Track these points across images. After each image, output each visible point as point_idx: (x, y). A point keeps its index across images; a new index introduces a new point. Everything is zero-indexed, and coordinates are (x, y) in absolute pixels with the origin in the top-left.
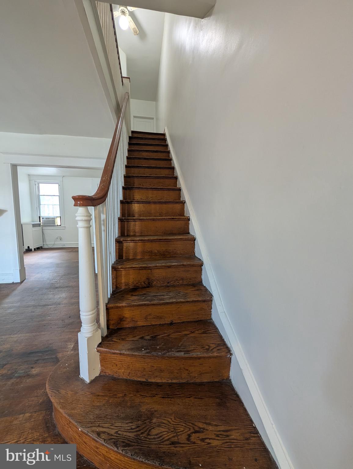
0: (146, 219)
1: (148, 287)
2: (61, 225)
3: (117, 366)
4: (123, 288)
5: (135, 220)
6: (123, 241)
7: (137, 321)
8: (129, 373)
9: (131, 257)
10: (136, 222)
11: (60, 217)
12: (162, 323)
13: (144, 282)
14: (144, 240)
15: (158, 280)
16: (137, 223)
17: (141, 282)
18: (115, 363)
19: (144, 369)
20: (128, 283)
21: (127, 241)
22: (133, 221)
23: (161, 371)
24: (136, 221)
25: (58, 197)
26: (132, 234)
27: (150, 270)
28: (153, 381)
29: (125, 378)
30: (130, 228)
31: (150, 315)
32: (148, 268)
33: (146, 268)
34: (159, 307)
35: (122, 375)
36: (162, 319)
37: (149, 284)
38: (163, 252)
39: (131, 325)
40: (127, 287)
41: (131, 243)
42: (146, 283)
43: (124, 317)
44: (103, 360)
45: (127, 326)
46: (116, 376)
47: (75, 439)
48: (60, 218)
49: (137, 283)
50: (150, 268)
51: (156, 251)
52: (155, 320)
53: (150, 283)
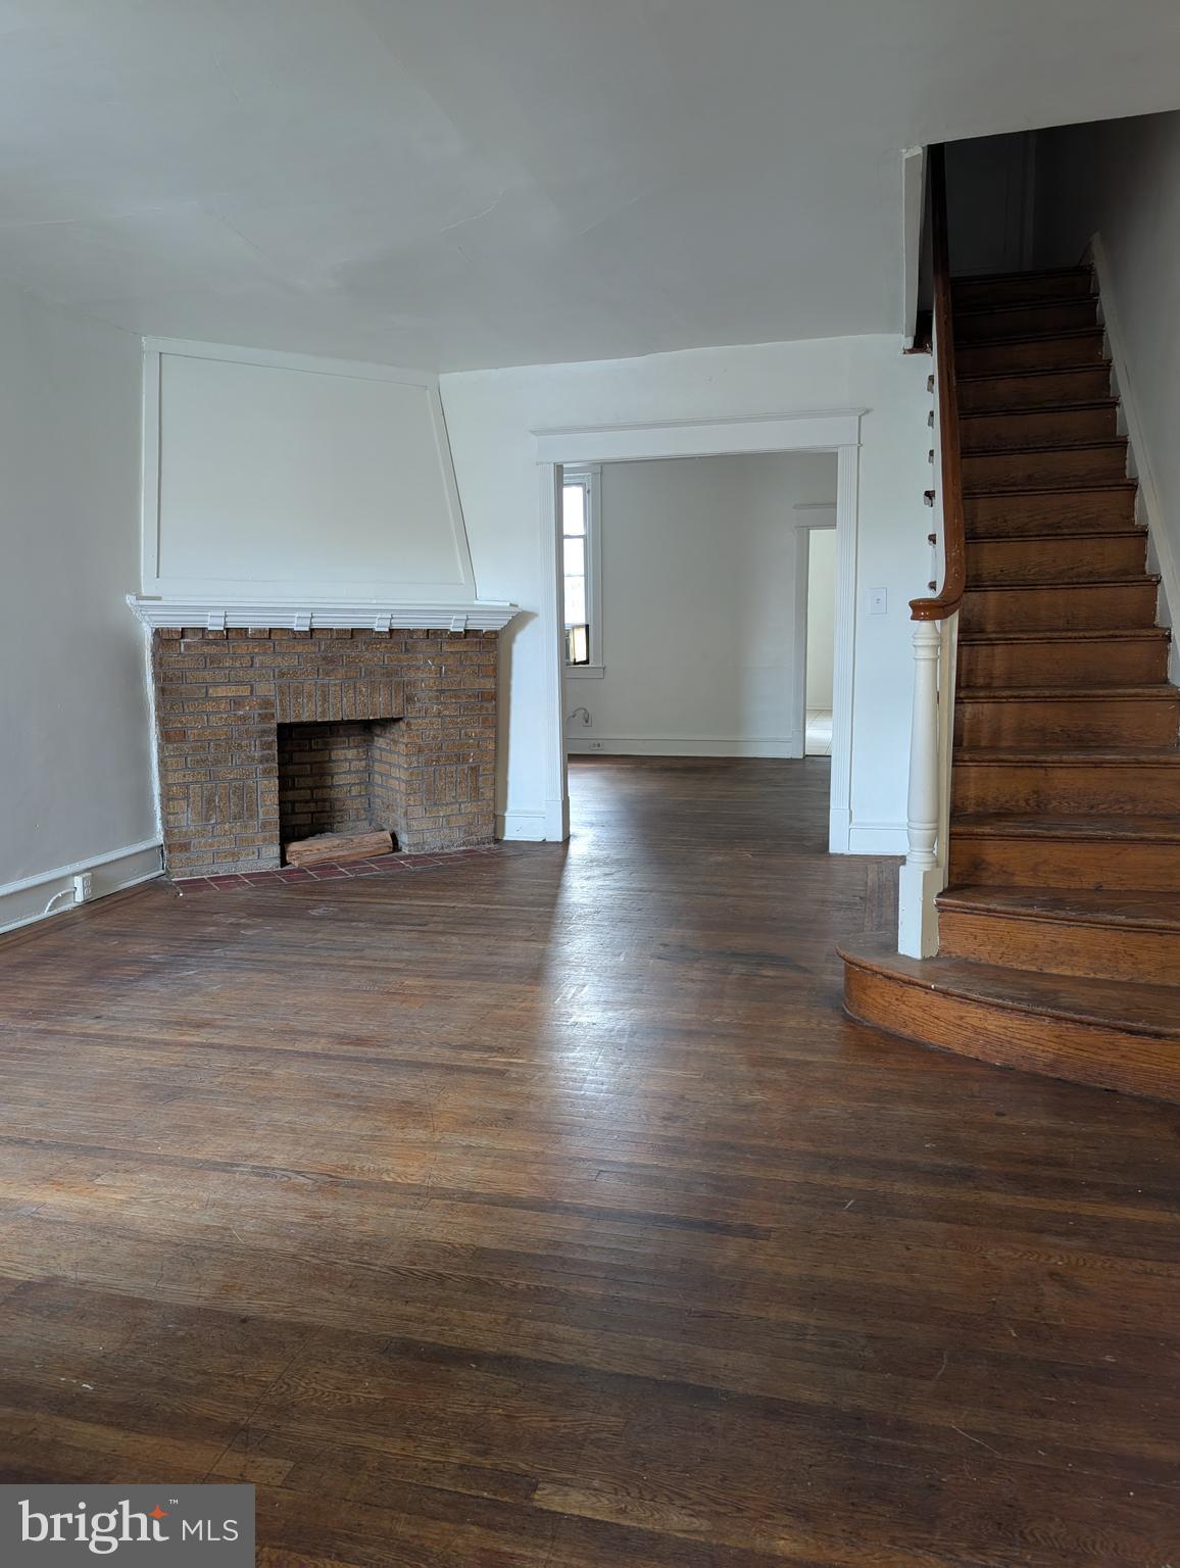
0: (1028, 639)
1: (1037, 813)
2: (587, 662)
3: (975, 938)
4: (970, 810)
5: (991, 643)
6: (965, 698)
7: (1013, 874)
8: (1003, 953)
9: (983, 743)
10: (995, 647)
11: (587, 627)
12: (1073, 886)
13: (1027, 801)
14: (1023, 698)
15: (1064, 798)
16: (998, 650)
17: (1017, 801)
18: (971, 934)
19: (1037, 946)
20: (983, 799)
21: (977, 698)
22: (988, 645)
23: (1072, 952)
24: (994, 645)
25: (582, 540)
26: (981, 681)
27: (1042, 771)
28: (1055, 971)
29: (992, 963)
30: (977, 665)
31: (1045, 862)
32: (1038, 765)
33: (1033, 764)
34: (1068, 846)
35: (987, 956)
36: (1073, 876)
37: (1038, 806)
38: (1077, 732)
39: (998, 881)
40: (981, 809)
41: (986, 705)
42: (1030, 802)
43: (983, 861)
44: (944, 928)
45: (990, 882)
46: (972, 958)
47: (913, 1019)
48: (583, 631)
49: (1007, 802)
50: (1044, 765)
51: (1058, 730)
52: (1054, 876)
53: (1041, 805)
